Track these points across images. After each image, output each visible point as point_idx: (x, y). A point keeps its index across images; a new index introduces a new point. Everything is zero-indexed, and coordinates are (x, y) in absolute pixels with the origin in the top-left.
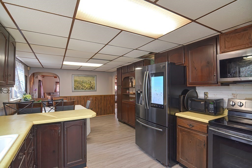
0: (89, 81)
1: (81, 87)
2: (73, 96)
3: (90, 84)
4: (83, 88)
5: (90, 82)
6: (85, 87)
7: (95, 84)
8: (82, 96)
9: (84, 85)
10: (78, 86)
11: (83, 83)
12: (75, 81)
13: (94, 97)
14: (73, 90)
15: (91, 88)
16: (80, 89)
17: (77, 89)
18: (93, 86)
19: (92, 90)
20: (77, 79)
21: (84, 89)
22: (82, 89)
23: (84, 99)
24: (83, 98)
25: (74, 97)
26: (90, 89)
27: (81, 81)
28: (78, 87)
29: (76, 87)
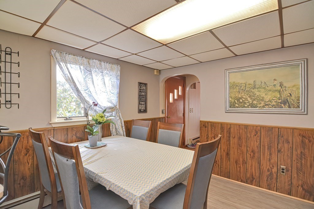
0: (276, 82)
1: (249, 99)
2: (227, 124)
3: (280, 91)
4: (255, 102)
5: (281, 85)
6: (262, 100)
7: (298, 89)
8: (253, 126)
9: (258, 93)
10: (241, 98)
11: (254, 87)
12: (233, 86)
13: (296, 134)
14: (228, 108)
15: (285, 102)
16: (246, 106)
17: (237, 105)
18: (293, 97)
19: (285, 109)
21: (259, 106)
22: (252, 106)
23: (259, 133)
24: (257, 132)
25: (231, 124)
26: (278, 106)
27: (250, 84)
28: (241, 101)
29: (235, 102)
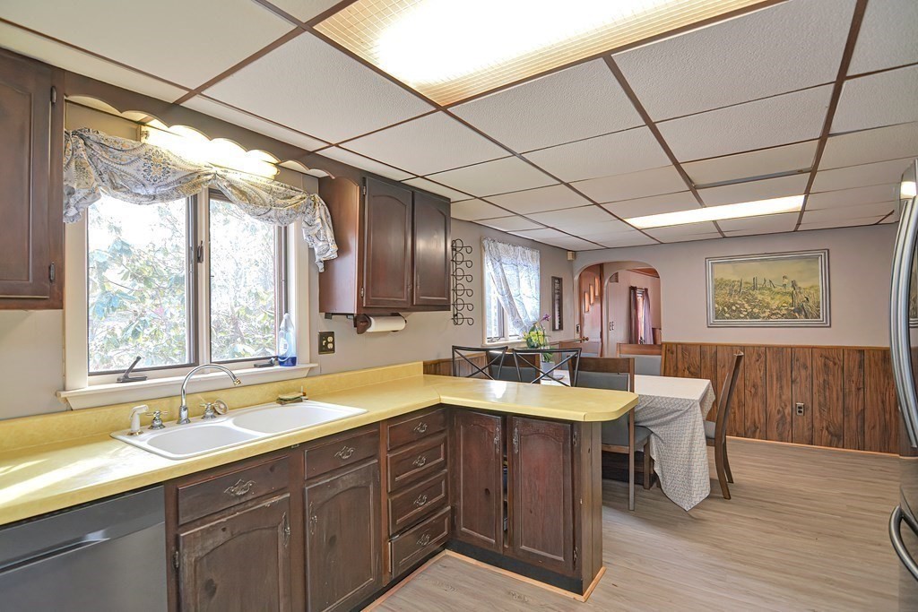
0: (786, 281)
1: (746, 305)
2: (711, 345)
3: (792, 294)
4: (756, 310)
5: (794, 285)
6: (767, 307)
7: (817, 291)
8: (753, 347)
9: (760, 297)
10: (733, 304)
11: (754, 288)
12: (719, 285)
13: (816, 355)
14: (712, 319)
15: (800, 310)
16: (742, 315)
17: (727, 315)
18: (811, 303)
19: (801, 320)
20: (728, 273)
21: (762, 315)
22: (752, 315)
23: (763, 358)
24: (759, 356)
25: (717, 346)
26: (791, 315)
27: (747, 283)
28: (734, 308)
29: (723, 310)
